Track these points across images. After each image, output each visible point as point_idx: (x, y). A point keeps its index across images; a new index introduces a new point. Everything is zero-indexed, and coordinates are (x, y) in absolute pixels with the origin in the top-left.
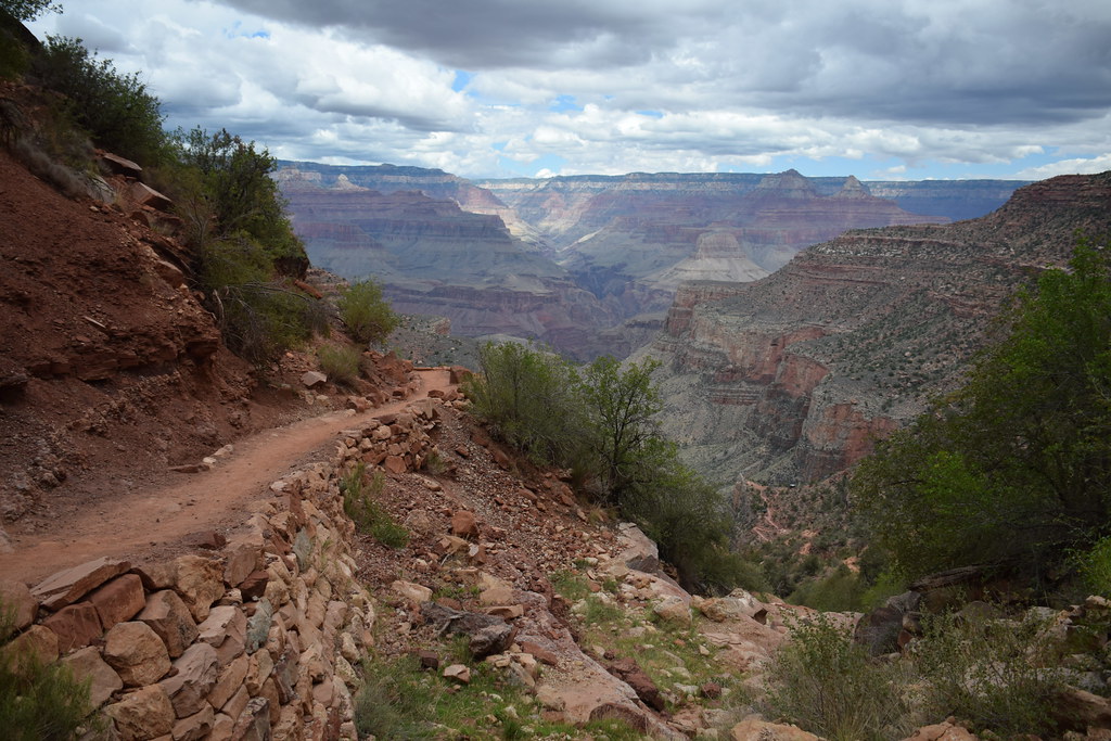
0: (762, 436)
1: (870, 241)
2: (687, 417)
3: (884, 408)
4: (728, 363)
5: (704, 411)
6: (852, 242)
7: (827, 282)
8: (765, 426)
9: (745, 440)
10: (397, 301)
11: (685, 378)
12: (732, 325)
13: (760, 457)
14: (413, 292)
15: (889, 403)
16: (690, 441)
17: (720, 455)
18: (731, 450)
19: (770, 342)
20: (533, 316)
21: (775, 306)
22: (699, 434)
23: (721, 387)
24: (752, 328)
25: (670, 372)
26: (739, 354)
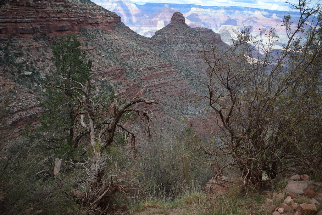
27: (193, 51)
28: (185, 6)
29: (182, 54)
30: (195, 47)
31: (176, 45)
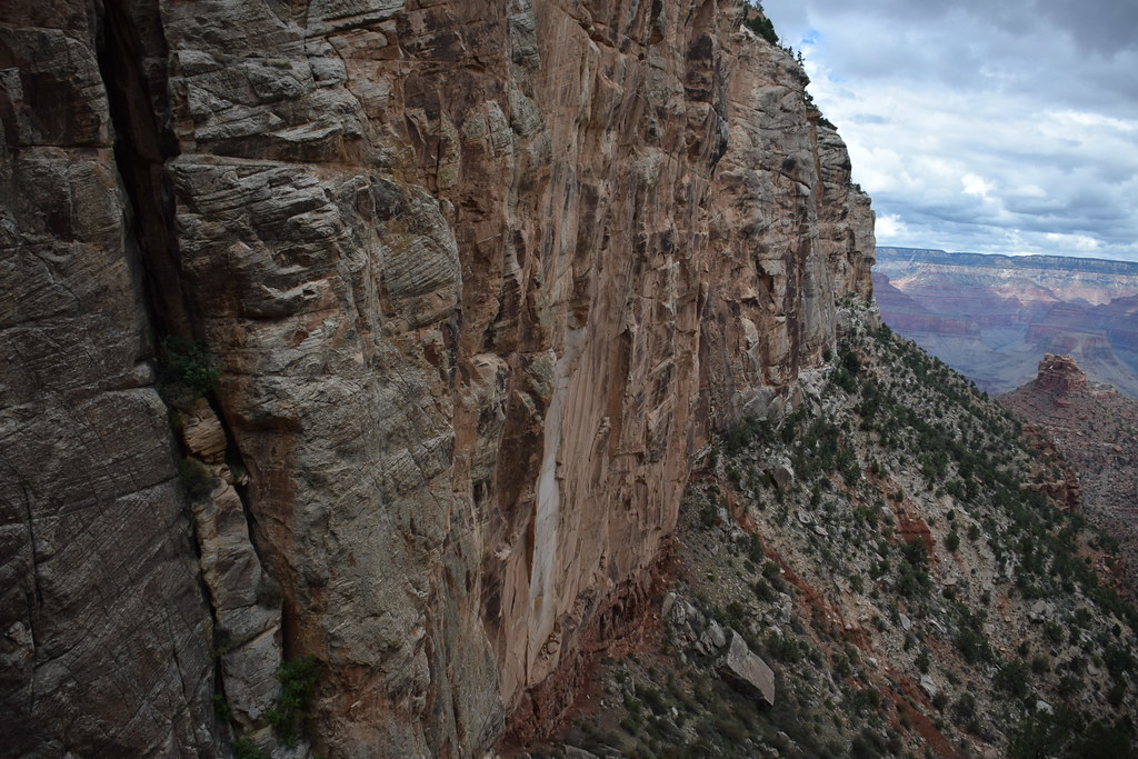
28: (894, 252)
29: (1128, 506)
31: (1099, 472)
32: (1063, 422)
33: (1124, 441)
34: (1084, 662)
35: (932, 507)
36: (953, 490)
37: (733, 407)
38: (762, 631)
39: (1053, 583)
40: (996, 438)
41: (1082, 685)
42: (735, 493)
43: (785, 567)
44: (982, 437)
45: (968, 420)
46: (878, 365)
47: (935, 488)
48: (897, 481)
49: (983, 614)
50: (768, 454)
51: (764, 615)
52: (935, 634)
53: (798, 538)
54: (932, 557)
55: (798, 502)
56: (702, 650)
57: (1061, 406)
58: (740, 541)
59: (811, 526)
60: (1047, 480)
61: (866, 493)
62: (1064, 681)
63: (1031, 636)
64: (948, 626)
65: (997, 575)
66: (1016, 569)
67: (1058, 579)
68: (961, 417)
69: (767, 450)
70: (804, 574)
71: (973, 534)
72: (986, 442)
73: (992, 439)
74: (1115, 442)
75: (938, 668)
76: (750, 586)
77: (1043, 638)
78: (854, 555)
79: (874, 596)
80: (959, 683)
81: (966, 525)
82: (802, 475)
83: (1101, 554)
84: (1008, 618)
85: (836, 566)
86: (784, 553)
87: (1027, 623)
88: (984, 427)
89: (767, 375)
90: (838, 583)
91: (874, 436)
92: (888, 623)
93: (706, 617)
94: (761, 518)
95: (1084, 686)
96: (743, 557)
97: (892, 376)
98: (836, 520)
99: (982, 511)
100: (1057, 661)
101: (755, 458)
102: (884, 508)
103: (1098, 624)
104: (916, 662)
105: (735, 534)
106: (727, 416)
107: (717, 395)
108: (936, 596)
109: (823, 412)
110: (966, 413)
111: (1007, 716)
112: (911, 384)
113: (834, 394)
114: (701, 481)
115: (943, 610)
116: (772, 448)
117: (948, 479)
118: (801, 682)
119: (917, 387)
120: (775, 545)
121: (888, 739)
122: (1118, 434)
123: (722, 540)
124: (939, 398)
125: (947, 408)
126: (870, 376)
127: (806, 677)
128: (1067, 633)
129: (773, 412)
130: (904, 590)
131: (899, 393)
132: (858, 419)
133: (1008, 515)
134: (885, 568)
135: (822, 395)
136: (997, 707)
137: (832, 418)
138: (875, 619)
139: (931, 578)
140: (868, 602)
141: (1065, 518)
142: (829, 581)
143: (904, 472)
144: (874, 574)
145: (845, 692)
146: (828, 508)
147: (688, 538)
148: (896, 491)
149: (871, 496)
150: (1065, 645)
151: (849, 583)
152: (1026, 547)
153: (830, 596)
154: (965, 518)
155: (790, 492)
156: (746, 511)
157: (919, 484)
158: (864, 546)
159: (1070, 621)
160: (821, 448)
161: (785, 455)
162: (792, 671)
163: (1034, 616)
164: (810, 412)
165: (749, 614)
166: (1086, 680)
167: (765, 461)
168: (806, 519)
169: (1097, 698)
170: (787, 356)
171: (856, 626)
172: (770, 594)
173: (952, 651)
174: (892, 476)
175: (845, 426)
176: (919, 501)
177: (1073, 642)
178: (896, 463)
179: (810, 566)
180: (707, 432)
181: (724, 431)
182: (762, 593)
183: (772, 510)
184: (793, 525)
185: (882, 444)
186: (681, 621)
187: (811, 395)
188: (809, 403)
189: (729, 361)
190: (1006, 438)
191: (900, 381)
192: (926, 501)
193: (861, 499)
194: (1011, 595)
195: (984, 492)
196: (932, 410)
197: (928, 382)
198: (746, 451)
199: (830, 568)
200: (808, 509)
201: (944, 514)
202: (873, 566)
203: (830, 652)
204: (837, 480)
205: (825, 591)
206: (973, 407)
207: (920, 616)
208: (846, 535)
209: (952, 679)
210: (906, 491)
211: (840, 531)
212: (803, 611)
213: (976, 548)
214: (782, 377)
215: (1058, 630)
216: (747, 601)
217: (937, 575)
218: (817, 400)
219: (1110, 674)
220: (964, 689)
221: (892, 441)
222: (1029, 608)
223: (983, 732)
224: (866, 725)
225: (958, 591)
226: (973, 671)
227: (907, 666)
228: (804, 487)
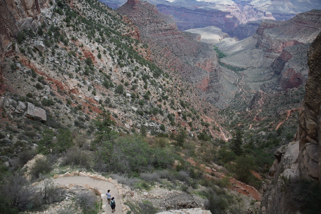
0: (273, 69)
1: (317, 15)
2: (257, 60)
3: (301, 70)
4: (270, 47)
5: (262, 59)
6: (312, 15)
7: (301, 26)
8: (275, 67)
9: (269, 70)
10: (185, 12)
11: (258, 50)
12: (273, 37)
13: (271, 75)
14: (190, 10)
15: (303, 69)
16: (256, 67)
17: (262, 73)
18: (265, 72)
19: (282, 43)
20: (222, 18)
21: (286, 32)
22: (259, 65)
23: (267, 53)
24: (278, 39)
25: (255, 47)
26: (273, 45)
27: (160, 30)
29: (154, 34)
30: (161, 26)
31: (146, 26)
32: (136, 13)
33: (151, 16)
34: (137, 80)
35: (92, 47)
36: (98, 41)
37: (17, 27)
38: (40, 99)
39: (128, 61)
40: (116, 21)
41: (137, 86)
42: (25, 57)
43: (47, 76)
44: (112, 22)
45: (107, 17)
46: (78, 3)
47: (92, 41)
48: (81, 41)
49: (111, 74)
50: (34, 41)
51: (40, 94)
52: (97, 84)
53: (49, 66)
54: (95, 62)
55: (48, 55)
56: (18, 112)
57: (134, 9)
58: (28, 72)
59: (54, 61)
60: (130, 31)
61: (72, 47)
62: (133, 86)
63: (124, 77)
64: (101, 80)
65: (113, 63)
66: (118, 60)
67: (129, 60)
68: (105, 16)
69: (33, 40)
70: (54, 77)
71: (105, 52)
72: (113, 23)
73: (114, 22)
74: (148, 17)
75: (99, 93)
76: (34, 86)
77: (127, 76)
78: (70, 67)
79: (77, 78)
80: (105, 95)
81: (103, 50)
82: (48, 45)
83: (144, 49)
84: (117, 74)
85: (64, 71)
86: (46, 72)
87: (122, 74)
88: (112, 18)
89: (28, 13)
90: (65, 77)
91: (71, 28)
92: (82, 85)
93: (17, 101)
94: (36, 63)
95: (138, 86)
96: (30, 77)
97: (83, 6)
98: (62, 57)
99: (107, 45)
100: (131, 81)
101: (29, 43)
102: (78, 50)
103: (141, 69)
104: (92, 93)
105: (25, 71)
106: (15, 30)
107: (8, 24)
108: (97, 72)
109: (53, 23)
110: (106, 15)
111: (119, 100)
112: (89, 8)
113: (55, 16)
114: (11, 55)
115: (99, 76)
116: (34, 39)
117: (96, 37)
118: (56, 110)
119: (91, 9)
120: (42, 70)
121: (86, 117)
122: (149, 15)
123: (21, 74)
124: (98, 11)
125: (101, 14)
126: (76, 7)
127: (57, 108)
128: (132, 74)
129: (34, 26)
130: (86, 74)
131: (86, 11)
132: (65, 23)
133: (115, 45)
134: (80, 69)
135: (52, 17)
136: (117, 98)
137: (56, 24)
138: (78, 84)
139: (95, 68)
140: (76, 80)
141: (134, 41)
142: (62, 77)
143: (82, 38)
144: (77, 71)
145: (71, 108)
146: (58, 54)
147: (8, 76)
148: (81, 44)
149: (74, 47)
150: (132, 77)
151: (68, 76)
152: (120, 53)
153: (63, 81)
154: (102, 48)
155: (44, 52)
156: (29, 62)
157: (87, 40)
158: (73, 64)
159: (133, 71)
160: (54, 35)
161: (40, 40)
162: (53, 108)
163: (124, 71)
164: (48, 24)
165: (35, 95)
166: (139, 84)
167: (33, 43)
168: (51, 60)
169: (142, 88)
170: (33, 5)
171: (73, 88)
172: (41, 87)
173: (103, 87)
174: (79, 40)
175: (62, 26)
176: (88, 46)
177: (134, 76)
178: (79, 36)
179: (55, 74)
180: (9, 37)
181: (15, 36)
182: (38, 87)
183: (39, 59)
184: (47, 63)
185: (74, 30)
186: (8, 105)
187: (47, 18)
188: (47, 21)
189: (11, 10)
190: (118, 21)
191: (85, 8)
192: (90, 45)
193: (70, 49)
194: (117, 67)
195: (107, 39)
196: (96, 16)
197: (94, 7)
198: (26, 41)
199: (62, 73)
200: (52, 56)
201: (96, 48)
202: (76, 69)
203: (65, 98)
204: (61, 45)
205: (62, 80)
206: (108, 13)
207: (92, 80)
208: (66, 62)
209: (103, 95)
210: (84, 43)
211: (64, 61)
212: (54, 89)
213: (106, 56)
214: (33, 13)
215: (130, 74)
216: (33, 91)
217: (97, 67)
218: (50, 19)
219: (144, 81)
220: (107, 96)
221: (77, 29)
222: (122, 69)
223: (113, 106)
224: (79, 116)
225: (103, 69)
226: (109, 91)
227: (90, 95)
228: (49, 49)
